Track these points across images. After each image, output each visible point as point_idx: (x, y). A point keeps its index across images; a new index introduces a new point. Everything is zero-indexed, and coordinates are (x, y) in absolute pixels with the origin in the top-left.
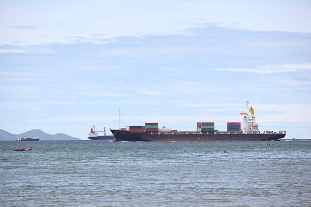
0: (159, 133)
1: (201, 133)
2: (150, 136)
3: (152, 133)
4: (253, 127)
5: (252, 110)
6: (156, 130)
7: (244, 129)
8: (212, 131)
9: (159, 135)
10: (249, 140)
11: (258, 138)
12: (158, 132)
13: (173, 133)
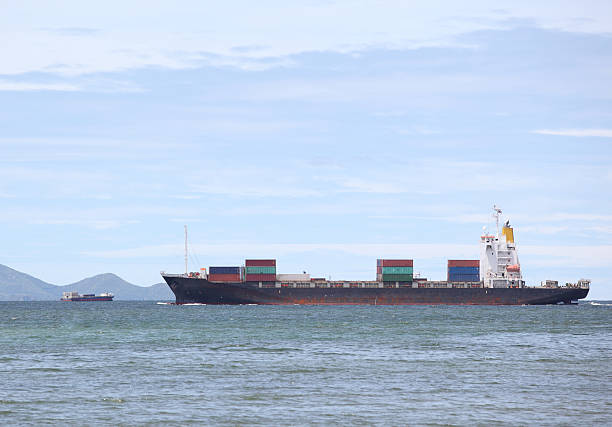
0: (278, 285)
1: (381, 286)
2: (257, 292)
3: (260, 285)
4: (509, 270)
5: (508, 230)
6: (272, 278)
7: (487, 277)
8: (408, 280)
9: (278, 289)
10: (498, 303)
11: (520, 297)
12: (274, 282)
13: (313, 286)
